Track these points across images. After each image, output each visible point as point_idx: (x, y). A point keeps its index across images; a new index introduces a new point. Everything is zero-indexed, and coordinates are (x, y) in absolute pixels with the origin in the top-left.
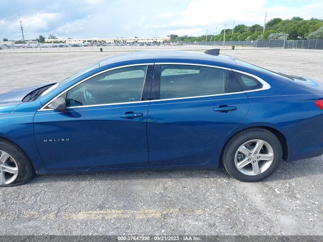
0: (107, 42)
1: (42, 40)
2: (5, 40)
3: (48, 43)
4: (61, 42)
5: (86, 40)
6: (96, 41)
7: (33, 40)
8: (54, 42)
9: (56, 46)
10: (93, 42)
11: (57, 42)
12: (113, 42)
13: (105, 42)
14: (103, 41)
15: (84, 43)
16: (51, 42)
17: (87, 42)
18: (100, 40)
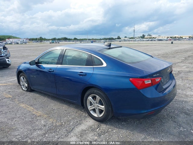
0: (183, 38)
1: (143, 37)
2: (125, 37)
3: (146, 38)
4: (154, 38)
5: (169, 36)
6: (176, 37)
7: (139, 37)
8: (150, 38)
9: (148, 40)
10: (174, 38)
11: (151, 38)
12: (188, 38)
13: (182, 38)
14: (181, 37)
15: (167, 38)
16: (148, 38)
17: (169, 38)
18: (179, 36)
